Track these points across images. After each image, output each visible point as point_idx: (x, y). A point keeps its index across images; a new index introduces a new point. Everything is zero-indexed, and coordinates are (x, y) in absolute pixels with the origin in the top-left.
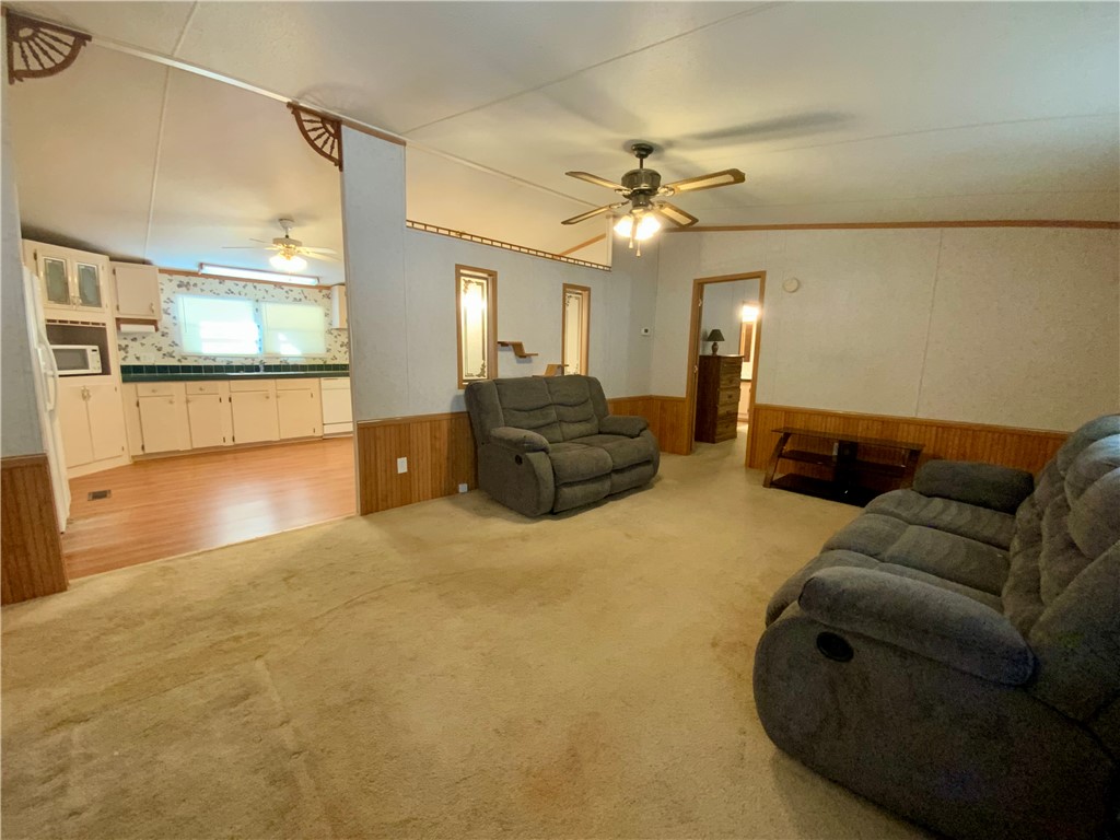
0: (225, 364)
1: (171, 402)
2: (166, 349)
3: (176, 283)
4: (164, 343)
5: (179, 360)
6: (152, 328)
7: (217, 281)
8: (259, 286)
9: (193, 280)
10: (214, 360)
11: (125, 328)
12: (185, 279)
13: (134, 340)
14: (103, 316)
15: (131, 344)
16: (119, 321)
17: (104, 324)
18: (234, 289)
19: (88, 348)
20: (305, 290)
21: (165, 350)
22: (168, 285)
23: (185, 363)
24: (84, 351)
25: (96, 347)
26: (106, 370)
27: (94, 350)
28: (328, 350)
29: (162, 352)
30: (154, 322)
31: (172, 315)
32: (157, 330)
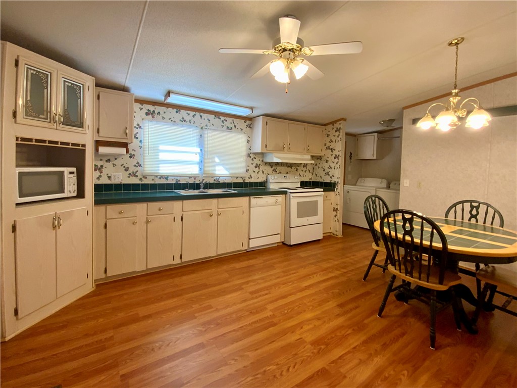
0: (174, 182)
1: (134, 223)
2: (132, 169)
3: (145, 111)
4: (131, 163)
5: (141, 179)
6: (123, 150)
7: (175, 110)
8: (205, 116)
9: (158, 109)
10: (167, 179)
11: (103, 150)
12: (151, 108)
13: (108, 161)
14: (84, 137)
15: (106, 164)
16: (98, 143)
17: (84, 146)
18: (187, 118)
19: (66, 170)
20: (236, 120)
21: (130, 171)
22: (139, 113)
23: (145, 182)
24: (62, 173)
25: (74, 169)
26: (81, 194)
27: (71, 173)
28: (247, 171)
29: (128, 172)
30: (125, 145)
31: (139, 139)
32: (127, 152)
